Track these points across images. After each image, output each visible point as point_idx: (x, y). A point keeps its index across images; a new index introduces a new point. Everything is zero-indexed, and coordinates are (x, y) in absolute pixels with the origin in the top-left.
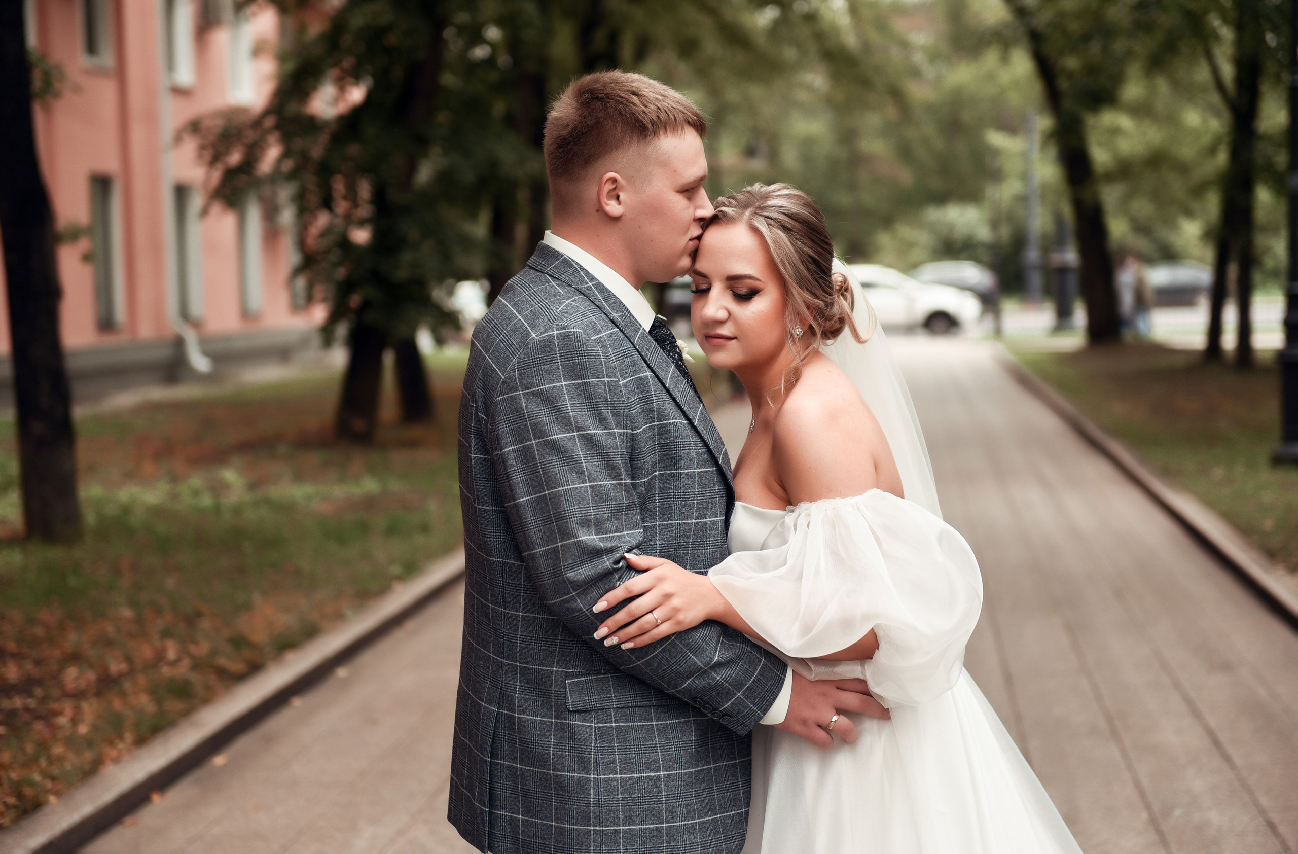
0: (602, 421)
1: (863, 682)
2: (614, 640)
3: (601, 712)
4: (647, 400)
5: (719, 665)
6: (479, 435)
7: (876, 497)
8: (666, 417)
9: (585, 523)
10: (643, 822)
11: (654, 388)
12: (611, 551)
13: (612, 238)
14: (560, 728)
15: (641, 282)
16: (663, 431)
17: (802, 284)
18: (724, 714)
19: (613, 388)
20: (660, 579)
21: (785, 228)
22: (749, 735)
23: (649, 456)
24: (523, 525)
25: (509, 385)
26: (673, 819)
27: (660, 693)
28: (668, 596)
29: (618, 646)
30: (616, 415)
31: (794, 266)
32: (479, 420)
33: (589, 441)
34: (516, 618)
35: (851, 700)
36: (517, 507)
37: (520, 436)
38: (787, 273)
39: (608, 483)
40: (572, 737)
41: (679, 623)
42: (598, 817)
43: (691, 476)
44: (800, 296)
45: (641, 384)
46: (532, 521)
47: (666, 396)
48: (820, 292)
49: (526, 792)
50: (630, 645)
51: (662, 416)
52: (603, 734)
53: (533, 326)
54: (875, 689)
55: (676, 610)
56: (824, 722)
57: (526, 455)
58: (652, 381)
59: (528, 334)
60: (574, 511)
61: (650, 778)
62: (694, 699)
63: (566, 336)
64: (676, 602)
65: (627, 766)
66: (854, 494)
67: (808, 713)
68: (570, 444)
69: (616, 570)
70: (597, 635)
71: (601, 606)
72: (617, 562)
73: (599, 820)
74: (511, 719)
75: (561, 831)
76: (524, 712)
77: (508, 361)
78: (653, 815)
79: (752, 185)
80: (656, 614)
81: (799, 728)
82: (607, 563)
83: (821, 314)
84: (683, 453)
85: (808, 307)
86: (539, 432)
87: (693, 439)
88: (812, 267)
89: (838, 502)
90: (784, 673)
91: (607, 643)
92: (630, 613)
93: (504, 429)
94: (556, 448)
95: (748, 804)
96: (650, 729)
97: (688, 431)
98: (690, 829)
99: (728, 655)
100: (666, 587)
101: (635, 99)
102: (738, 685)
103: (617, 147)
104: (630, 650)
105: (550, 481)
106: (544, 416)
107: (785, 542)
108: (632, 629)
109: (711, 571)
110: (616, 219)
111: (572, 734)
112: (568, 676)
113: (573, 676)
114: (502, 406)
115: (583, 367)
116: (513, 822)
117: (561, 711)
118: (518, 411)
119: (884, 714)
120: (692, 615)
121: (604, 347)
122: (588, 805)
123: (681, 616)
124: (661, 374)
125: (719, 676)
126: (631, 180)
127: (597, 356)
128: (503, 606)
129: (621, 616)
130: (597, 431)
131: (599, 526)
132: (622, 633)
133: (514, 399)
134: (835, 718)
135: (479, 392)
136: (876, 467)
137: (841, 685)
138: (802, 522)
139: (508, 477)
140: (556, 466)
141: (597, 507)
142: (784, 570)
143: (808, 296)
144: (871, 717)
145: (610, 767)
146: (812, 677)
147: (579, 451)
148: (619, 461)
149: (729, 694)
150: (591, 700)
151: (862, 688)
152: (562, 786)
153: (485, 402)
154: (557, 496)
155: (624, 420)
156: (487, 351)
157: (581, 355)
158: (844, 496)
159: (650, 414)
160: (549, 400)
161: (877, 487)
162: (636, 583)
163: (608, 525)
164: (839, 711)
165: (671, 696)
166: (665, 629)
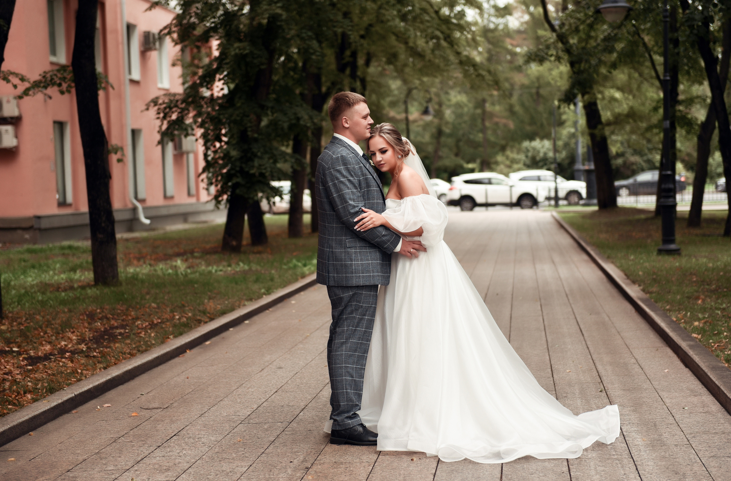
0: (352, 176)
1: (420, 241)
2: (359, 229)
3: (355, 247)
4: (362, 171)
5: (384, 236)
6: (322, 182)
7: (423, 196)
8: (367, 176)
9: (350, 199)
10: (366, 273)
11: (364, 168)
12: (357, 206)
13: (348, 132)
14: (345, 252)
15: (358, 142)
16: (366, 179)
17: (397, 145)
18: (385, 248)
19: (354, 168)
20: (370, 214)
21: (388, 133)
22: (391, 254)
23: (363, 185)
24: (335, 202)
25: (329, 169)
26: (373, 273)
27: (369, 243)
28: (372, 218)
29: (360, 230)
30: (355, 174)
31: (394, 141)
32: (322, 178)
33: (349, 181)
34: (334, 226)
35: (416, 246)
36: (333, 197)
37: (332, 181)
38: (392, 144)
39: (355, 190)
40: (348, 254)
41: (374, 225)
42: (355, 272)
43: (374, 190)
44: (397, 148)
45: (360, 167)
46: (337, 200)
47: (367, 171)
48: (402, 146)
49: (337, 269)
50: (363, 230)
51: (366, 175)
52: (355, 253)
53: (334, 154)
54: (423, 242)
55: (374, 221)
56: (409, 251)
57: (335, 185)
58: (363, 167)
59: (333, 156)
60: (347, 197)
61: (367, 263)
62: (378, 244)
63: (342, 156)
64: (374, 219)
65: (362, 260)
66: (418, 195)
67: (406, 249)
68: (345, 181)
69: (359, 211)
70: (355, 228)
71: (356, 220)
72: (360, 209)
73: (355, 273)
74: (332, 252)
75: (346, 277)
76: (336, 249)
77: (328, 163)
78: (368, 272)
79: (376, 126)
80: (369, 222)
81: (403, 253)
82: (357, 209)
83: (403, 151)
84: (372, 184)
85: (400, 150)
86: (337, 179)
87: (373, 181)
88: (398, 140)
89: (414, 197)
90: (400, 239)
91: (357, 230)
92: (363, 222)
93: (328, 179)
94: (342, 182)
95: (390, 274)
96: (367, 252)
97: (372, 179)
98: (378, 276)
99: (386, 233)
100: (372, 216)
101: (347, 99)
102: (389, 241)
103: (344, 111)
104: (363, 231)
105: (341, 190)
106: (338, 175)
107: (400, 206)
108: (363, 226)
109: (382, 214)
110: (348, 128)
111: (348, 253)
112: (347, 239)
113: (348, 239)
114: (328, 174)
115: (346, 163)
116: (334, 277)
117: (346, 247)
118: (332, 174)
119: (425, 250)
120: (378, 223)
121: (351, 158)
122: (353, 269)
123: (375, 223)
124: (365, 166)
125: (384, 238)
126: (349, 118)
127: (350, 160)
128: (330, 224)
129: (361, 223)
130: (351, 178)
131: (354, 200)
132: (361, 227)
133: (331, 172)
134: (412, 250)
135: (321, 171)
136: (423, 189)
137: (414, 242)
138: (405, 202)
139: (331, 191)
140: (342, 187)
141: (353, 196)
142: (400, 212)
143: (399, 147)
144: (422, 251)
145: (358, 260)
146: (407, 240)
147: (347, 183)
148: (357, 185)
149: (386, 243)
150: (353, 245)
151: (420, 243)
152: (346, 265)
153: (323, 174)
154: (343, 194)
155: (357, 176)
156: (322, 161)
157: (346, 160)
158: (415, 195)
159: (363, 175)
160: (339, 171)
161: (423, 193)
162: (364, 215)
163: (356, 200)
164: (413, 249)
165: (372, 244)
166: (371, 226)
